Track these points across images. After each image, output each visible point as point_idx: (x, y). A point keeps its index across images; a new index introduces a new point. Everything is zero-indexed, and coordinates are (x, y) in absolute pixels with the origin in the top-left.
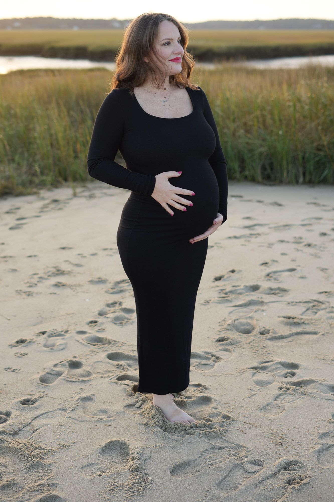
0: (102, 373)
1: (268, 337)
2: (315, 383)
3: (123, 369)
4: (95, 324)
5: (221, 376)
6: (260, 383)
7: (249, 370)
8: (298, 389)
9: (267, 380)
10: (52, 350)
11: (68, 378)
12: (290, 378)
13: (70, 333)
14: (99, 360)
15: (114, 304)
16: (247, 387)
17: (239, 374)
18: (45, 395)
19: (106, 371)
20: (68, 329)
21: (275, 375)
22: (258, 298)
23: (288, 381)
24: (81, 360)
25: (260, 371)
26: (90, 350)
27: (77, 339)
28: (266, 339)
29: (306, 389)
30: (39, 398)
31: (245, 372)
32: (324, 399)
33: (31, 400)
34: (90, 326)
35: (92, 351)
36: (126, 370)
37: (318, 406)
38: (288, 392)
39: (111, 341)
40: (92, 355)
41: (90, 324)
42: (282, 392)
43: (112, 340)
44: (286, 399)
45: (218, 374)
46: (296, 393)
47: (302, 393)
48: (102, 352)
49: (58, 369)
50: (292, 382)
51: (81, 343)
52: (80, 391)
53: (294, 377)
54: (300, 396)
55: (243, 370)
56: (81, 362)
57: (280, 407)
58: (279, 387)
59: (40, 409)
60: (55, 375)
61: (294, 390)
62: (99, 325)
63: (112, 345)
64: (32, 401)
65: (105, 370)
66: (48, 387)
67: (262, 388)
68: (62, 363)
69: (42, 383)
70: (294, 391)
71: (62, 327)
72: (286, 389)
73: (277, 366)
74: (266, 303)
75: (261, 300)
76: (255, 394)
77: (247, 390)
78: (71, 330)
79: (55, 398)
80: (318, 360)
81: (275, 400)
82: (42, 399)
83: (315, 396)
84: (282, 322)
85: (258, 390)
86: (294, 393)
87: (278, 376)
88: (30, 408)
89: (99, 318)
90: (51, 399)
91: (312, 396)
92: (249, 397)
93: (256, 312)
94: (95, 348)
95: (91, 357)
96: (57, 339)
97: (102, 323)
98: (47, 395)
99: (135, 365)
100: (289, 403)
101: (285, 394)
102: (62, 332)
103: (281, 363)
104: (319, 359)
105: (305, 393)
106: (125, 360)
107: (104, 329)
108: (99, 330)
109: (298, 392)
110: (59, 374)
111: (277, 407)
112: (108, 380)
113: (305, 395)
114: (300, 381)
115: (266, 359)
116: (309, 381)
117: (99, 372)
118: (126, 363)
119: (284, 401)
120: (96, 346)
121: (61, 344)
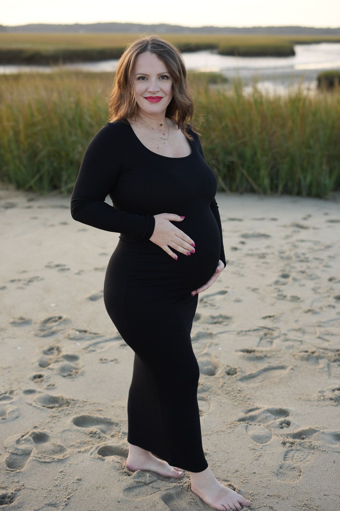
0: (77, 446)
1: (238, 378)
2: (317, 432)
3: (99, 438)
4: (41, 379)
5: (212, 435)
6: (259, 439)
7: (239, 423)
8: (303, 442)
9: (264, 435)
10: (5, 421)
11: (40, 458)
12: (287, 429)
13: (17, 394)
14: (66, 428)
15: (51, 350)
16: (248, 447)
17: (231, 430)
18: (22, 486)
19: (81, 443)
20: (12, 389)
21: (269, 427)
22: (204, 329)
23: (287, 433)
24: (44, 431)
25: (251, 423)
26: (49, 415)
27: (29, 402)
28: (237, 380)
29: (312, 442)
30: (17, 492)
31: (236, 426)
32: (336, 452)
33: (7, 496)
34: (36, 382)
35: (53, 416)
36: (104, 439)
37: (334, 462)
38: (293, 448)
39: (69, 401)
40: (55, 421)
41: (36, 380)
42: (288, 448)
43: (70, 399)
44: (295, 457)
45: (208, 433)
46: (303, 448)
47: (309, 446)
48: (64, 416)
49: (23, 447)
50: (291, 433)
51: (35, 407)
52: (61, 475)
53: (290, 427)
54: (309, 452)
55: (232, 423)
56: (45, 433)
57: (294, 468)
58: (281, 442)
59: (23, 507)
60: (21, 455)
61: (300, 444)
62: (46, 380)
63: (72, 405)
64: (9, 497)
65: (79, 441)
66: (21, 474)
67: (264, 446)
68: (24, 437)
69: (11, 469)
70: (299, 446)
71: (3, 386)
72: (290, 444)
73: (267, 415)
74: (216, 335)
75: (209, 332)
76: (261, 454)
77: (249, 451)
78: (16, 390)
79: (36, 490)
80: (304, 402)
81: (285, 459)
82: (20, 492)
83: (324, 449)
84: (244, 357)
85: (262, 448)
86: (301, 448)
87: (273, 427)
88: (10, 508)
89: (41, 370)
90: (31, 491)
91: (321, 449)
92: (256, 460)
93: (209, 347)
94: (53, 412)
95: (54, 425)
96: (6, 405)
97: (49, 378)
98: (23, 486)
99: (110, 429)
100: (302, 462)
101: (292, 450)
102: (6, 393)
103: (268, 411)
104: (304, 400)
105: (313, 447)
106: (96, 425)
107: (54, 385)
108: (48, 386)
109: (305, 446)
110: (27, 454)
111: (292, 469)
112: (87, 455)
113: (314, 450)
114: (300, 432)
115: (249, 406)
116: (309, 431)
117: (72, 445)
118: (98, 428)
119: (295, 460)
120: (54, 409)
121: (13, 411)
